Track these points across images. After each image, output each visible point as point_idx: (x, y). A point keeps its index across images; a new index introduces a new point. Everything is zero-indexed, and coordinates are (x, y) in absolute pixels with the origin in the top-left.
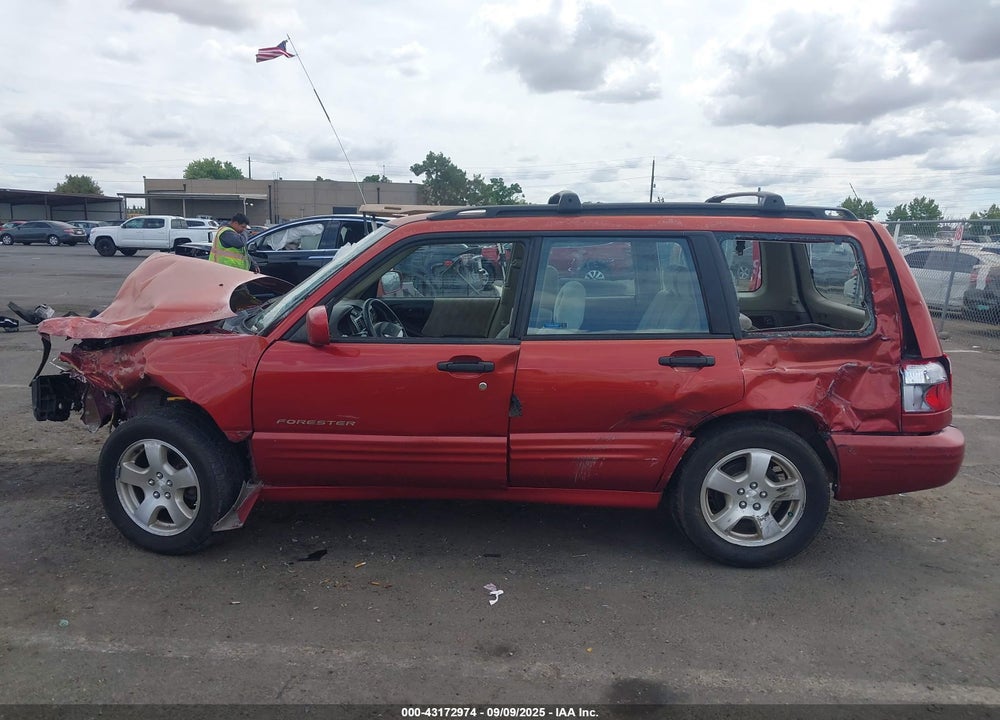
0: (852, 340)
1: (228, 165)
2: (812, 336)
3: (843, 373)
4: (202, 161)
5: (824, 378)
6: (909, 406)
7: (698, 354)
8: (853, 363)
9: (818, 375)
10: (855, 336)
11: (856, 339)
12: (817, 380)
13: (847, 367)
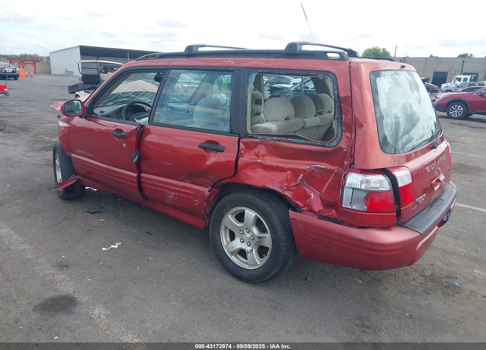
0: (319, 148)
1: (384, 50)
2: (289, 142)
3: (313, 171)
4: (371, 48)
5: (295, 172)
6: (346, 204)
7: (216, 143)
8: (323, 166)
9: (290, 169)
10: (322, 146)
11: (323, 148)
12: (289, 172)
13: (316, 168)
